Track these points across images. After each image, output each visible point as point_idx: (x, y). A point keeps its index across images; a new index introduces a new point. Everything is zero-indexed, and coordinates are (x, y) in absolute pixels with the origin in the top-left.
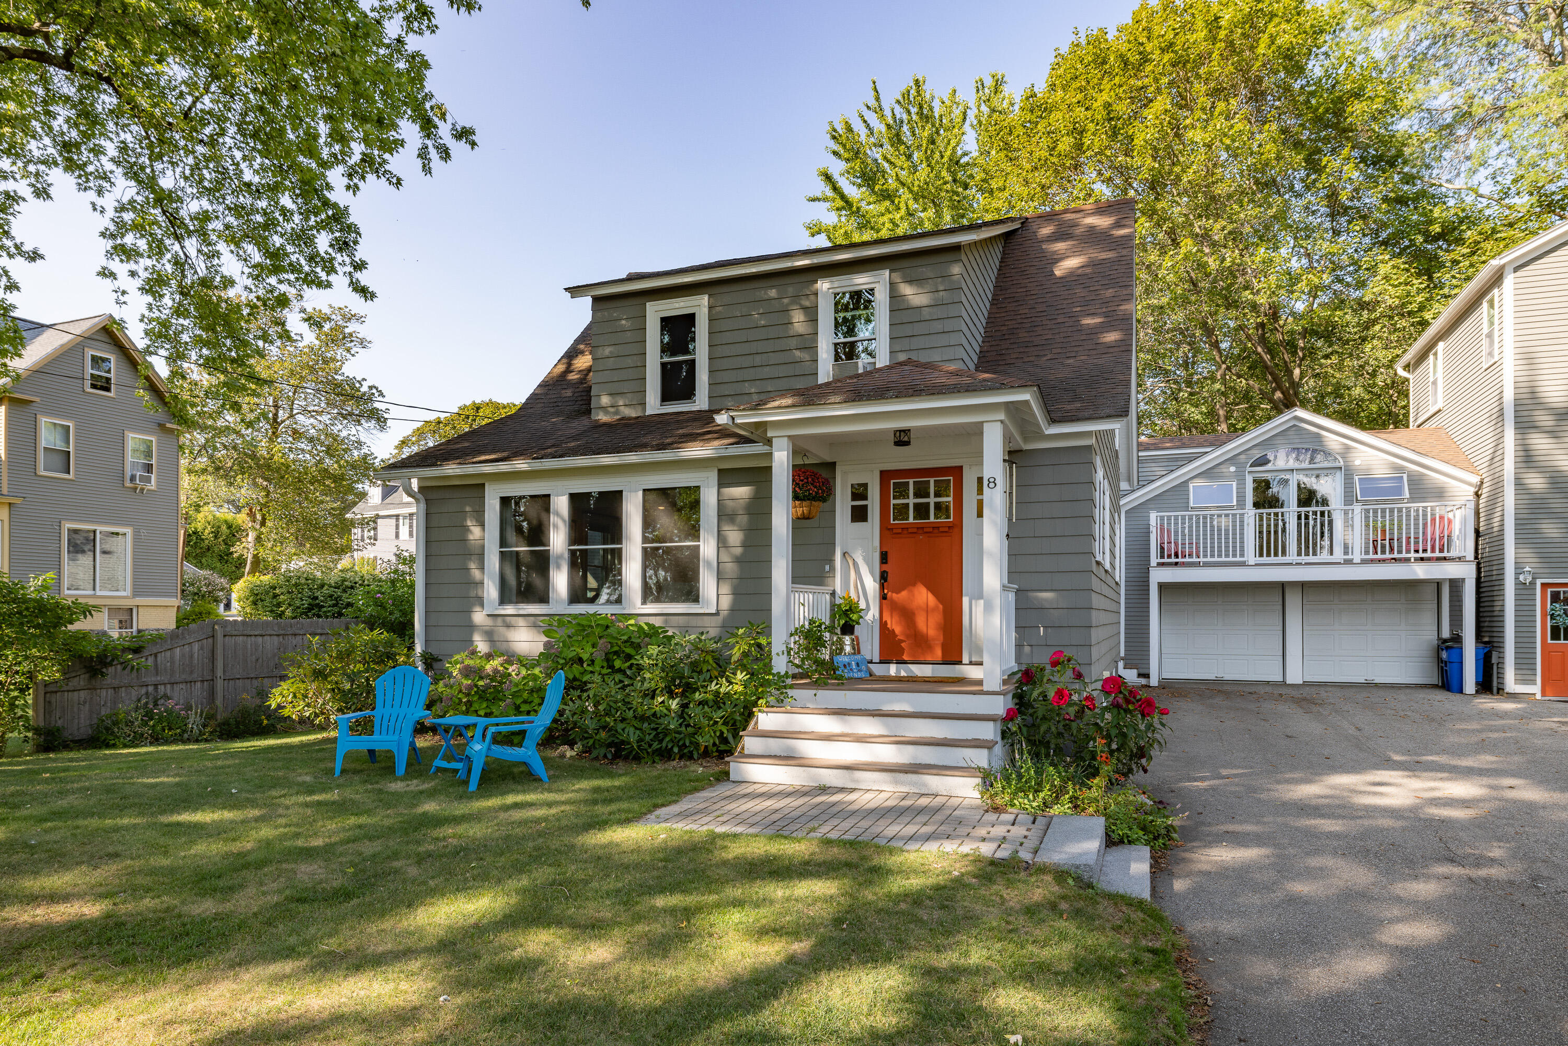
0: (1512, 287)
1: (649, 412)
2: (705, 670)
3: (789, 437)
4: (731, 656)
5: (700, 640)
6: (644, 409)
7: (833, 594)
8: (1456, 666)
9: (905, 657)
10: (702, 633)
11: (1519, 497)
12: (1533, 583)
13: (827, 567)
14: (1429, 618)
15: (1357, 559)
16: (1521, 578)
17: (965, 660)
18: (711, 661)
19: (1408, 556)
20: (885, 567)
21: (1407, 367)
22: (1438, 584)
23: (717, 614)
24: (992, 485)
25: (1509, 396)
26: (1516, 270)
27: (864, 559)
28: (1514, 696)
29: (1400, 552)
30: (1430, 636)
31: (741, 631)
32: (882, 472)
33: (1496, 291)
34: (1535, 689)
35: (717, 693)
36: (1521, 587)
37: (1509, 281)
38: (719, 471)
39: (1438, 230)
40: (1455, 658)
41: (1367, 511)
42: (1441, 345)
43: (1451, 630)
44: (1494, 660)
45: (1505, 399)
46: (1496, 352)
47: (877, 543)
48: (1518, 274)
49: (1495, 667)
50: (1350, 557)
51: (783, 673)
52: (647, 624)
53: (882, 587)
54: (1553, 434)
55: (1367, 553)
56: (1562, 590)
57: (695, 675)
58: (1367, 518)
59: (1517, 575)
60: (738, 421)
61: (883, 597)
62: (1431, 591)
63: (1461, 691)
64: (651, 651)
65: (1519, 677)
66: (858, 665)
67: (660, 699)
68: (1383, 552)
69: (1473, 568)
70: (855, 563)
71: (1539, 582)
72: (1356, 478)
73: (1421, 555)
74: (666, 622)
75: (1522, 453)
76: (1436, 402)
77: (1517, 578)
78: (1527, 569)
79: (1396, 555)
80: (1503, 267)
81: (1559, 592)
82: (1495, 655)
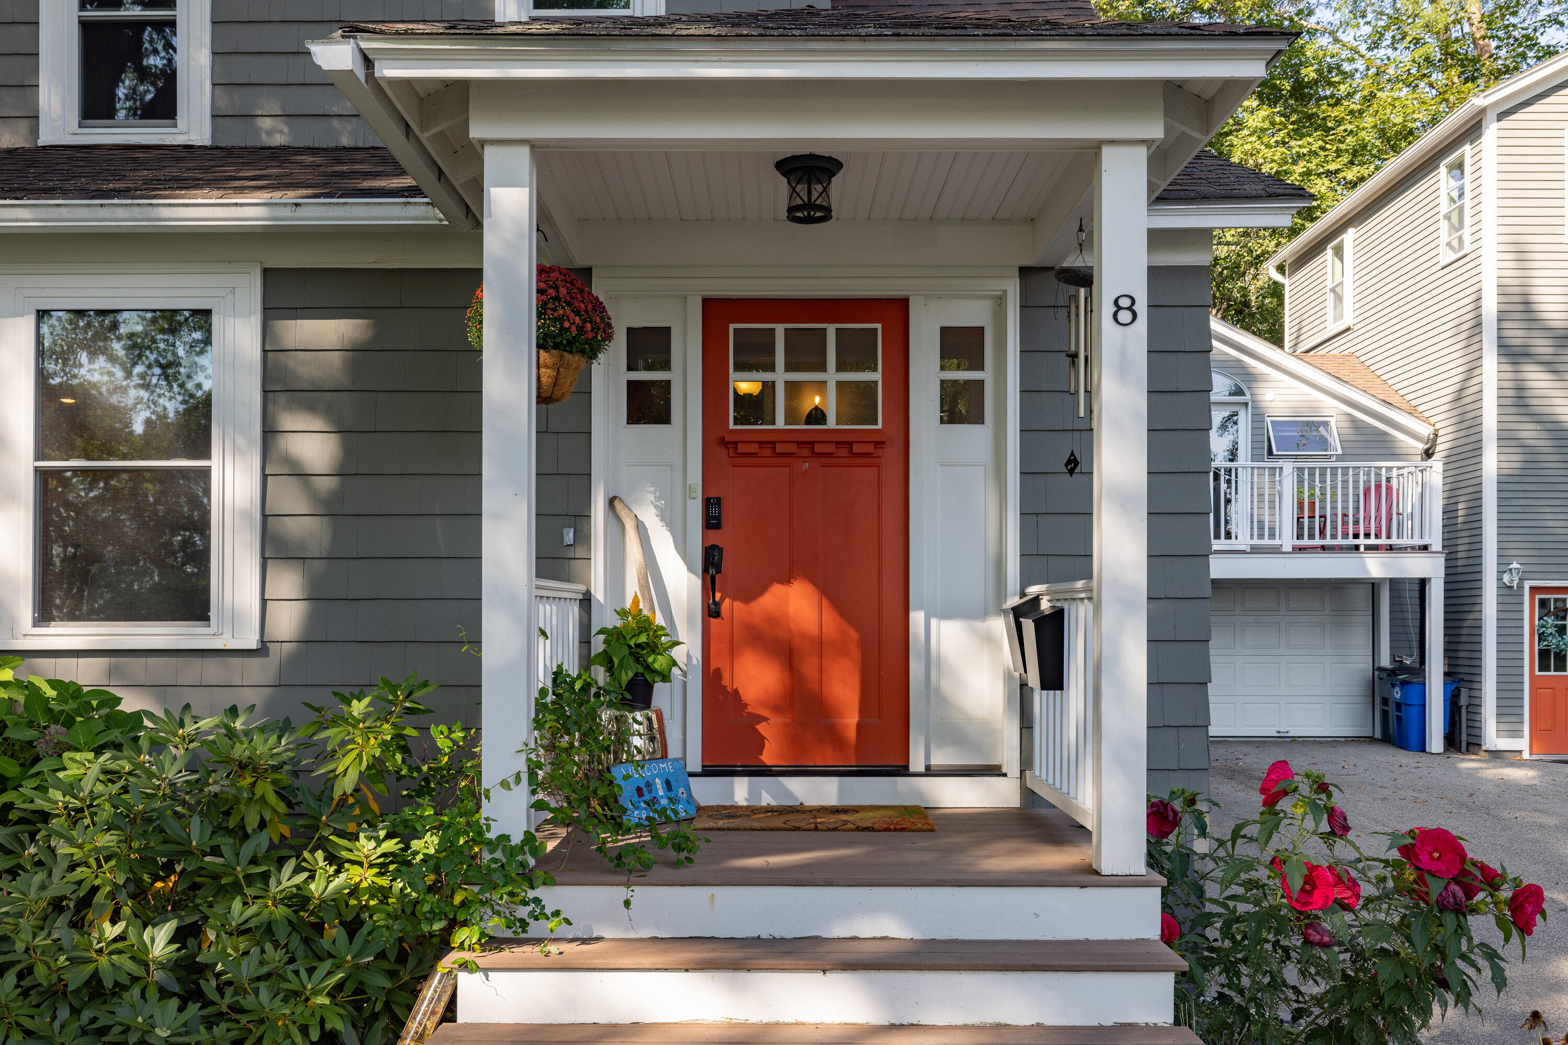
0: (1496, 142)
1: (46, 137)
2: (252, 823)
3: (533, 145)
4: (330, 780)
5: (231, 734)
6: (35, 131)
7: (586, 601)
8: (1415, 711)
9: (768, 757)
10: (233, 711)
11: (1503, 457)
12: (1520, 587)
13: (569, 536)
14: (1360, 638)
15: (1287, 548)
16: (1506, 578)
17: (917, 763)
18: (272, 799)
19: (1356, 542)
20: (716, 537)
21: (1281, 269)
22: (1374, 586)
23: (262, 650)
24: (1125, 316)
25: (1490, 306)
26: (1501, 116)
27: (662, 517)
28: (1496, 755)
29: (1334, 536)
30: (1361, 663)
31: (358, 707)
32: (708, 303)
33: (1467, 149)
34: (1522, 744)
35: (299, 899)
36: (1505, 591)
37: (1491, 132)
38: (266, 272)
39: (1313, 75)
40: (1414, 700)
41: (1300, 469)
42: (1349, 237)
43: (1393, 657)
44: (1463, 701)
45: (1484, 310)
46: (1467, 239)
47: (695, 476)
48: (1504, 124)
49: (1464, 711)
50: (1277, 542)
51: (517, 838)
52: (53, 683)
53: (710, 585)
54: (1550, 366)
55: (1300, 536)
56: (1552, 596)
57: (226, 843)
58: (1300, 482)
59: (1500, 573)
60: (388, 71)
61: (711, 612)
62: (1361, 597)
63: (1422, 748)
64: (73, 771)
65: (1503, 727)
66: (668, 785)
67: (111, 931)
68: (1311, 536)
69: (1441, 561)
70: (641, 528)
71: (1527, 585)
72: (1268, 420)
73: (1372, 541)
74: (111, 672)
75: (1511, 393)
76: (1338, 317)
77: (1500, 579)
78: (1515, 565)
79: (1328, 541)
80: (1483, 111)
81: (1549, 600)
82: (1464, 693)
